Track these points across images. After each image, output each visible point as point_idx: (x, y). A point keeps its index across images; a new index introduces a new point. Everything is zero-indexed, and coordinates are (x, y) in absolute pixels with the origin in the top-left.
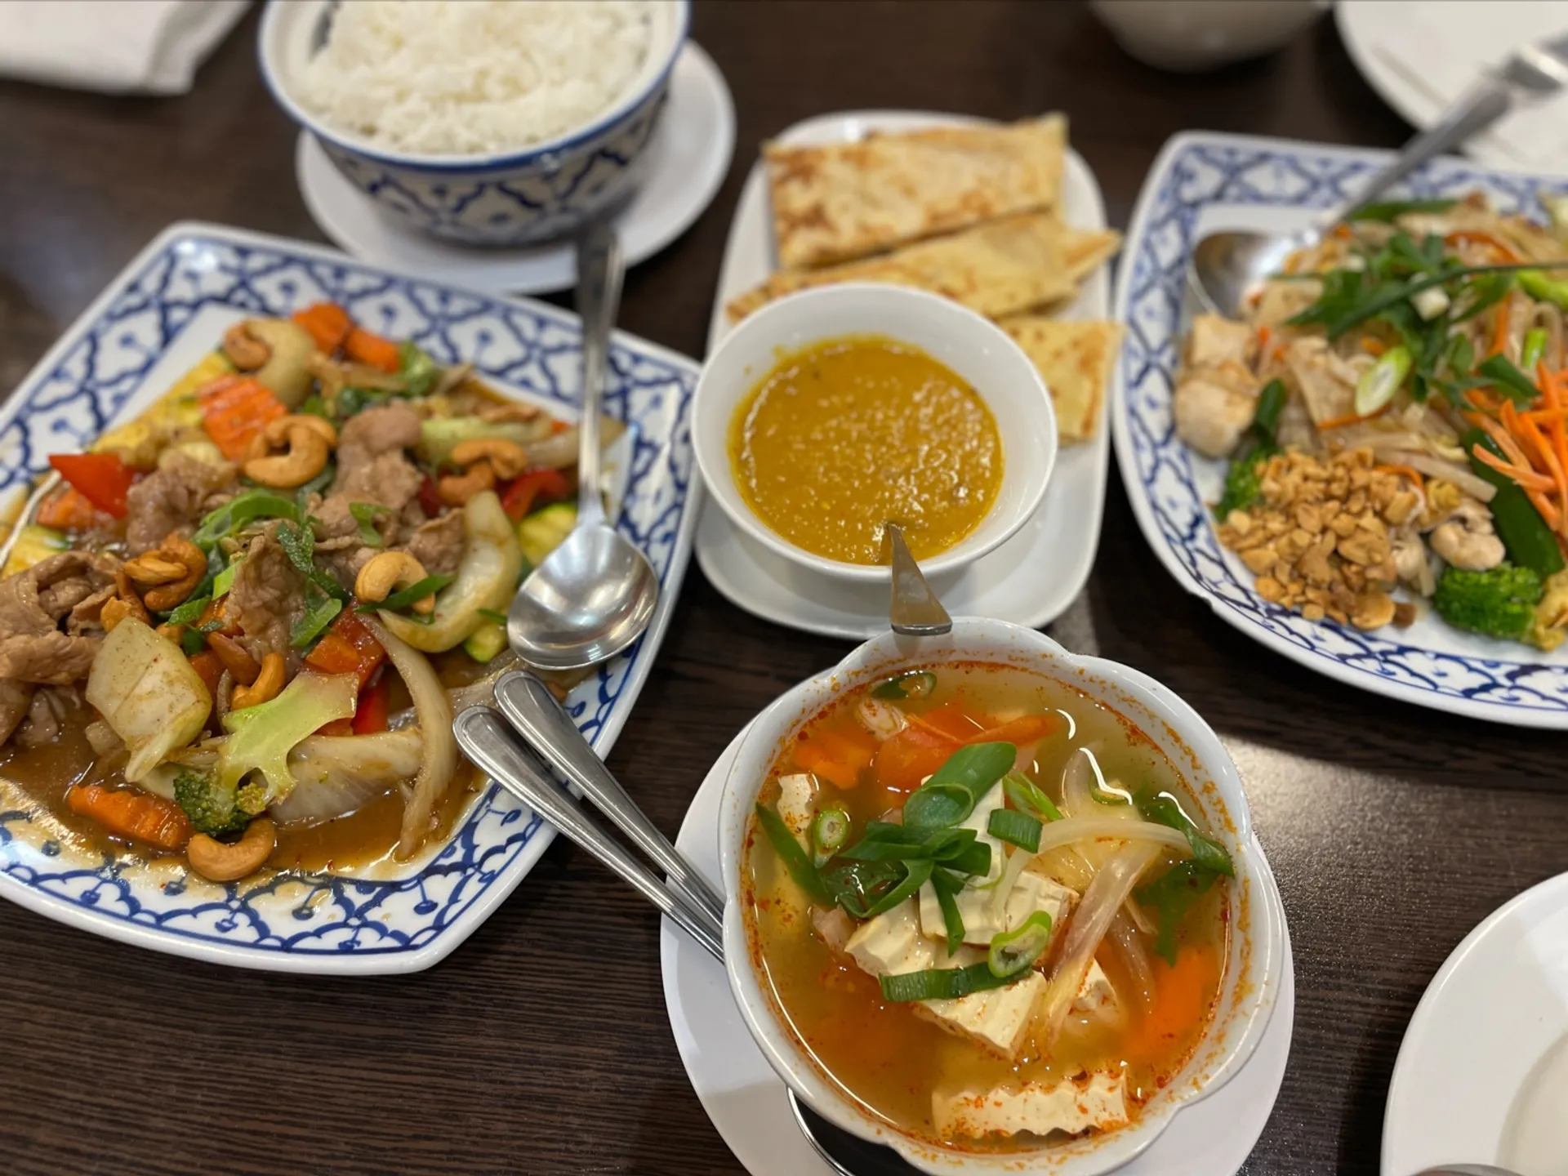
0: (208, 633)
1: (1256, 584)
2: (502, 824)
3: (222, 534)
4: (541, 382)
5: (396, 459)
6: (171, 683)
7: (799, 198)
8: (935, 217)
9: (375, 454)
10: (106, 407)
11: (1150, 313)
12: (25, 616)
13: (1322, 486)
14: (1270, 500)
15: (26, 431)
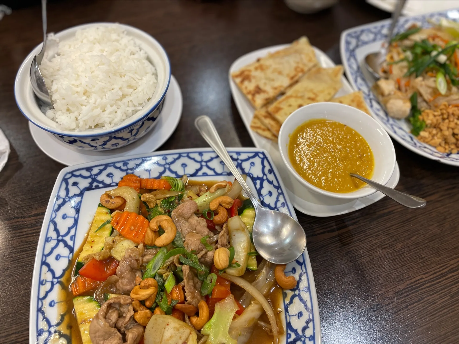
0: (175, 305)
1: (437, 150)
2: (299, 318)
3: (157, 269)
4: (210, 172)
5: (195, 217)
6: (178, 330)
7: (250, 86)
8: (292, 78)
9: (187, 219)
10: (70, 243)
11: (361, 85)
12: (106, 333)
13: (441, 117)
14: (429, 126)
15: (48, 265)
